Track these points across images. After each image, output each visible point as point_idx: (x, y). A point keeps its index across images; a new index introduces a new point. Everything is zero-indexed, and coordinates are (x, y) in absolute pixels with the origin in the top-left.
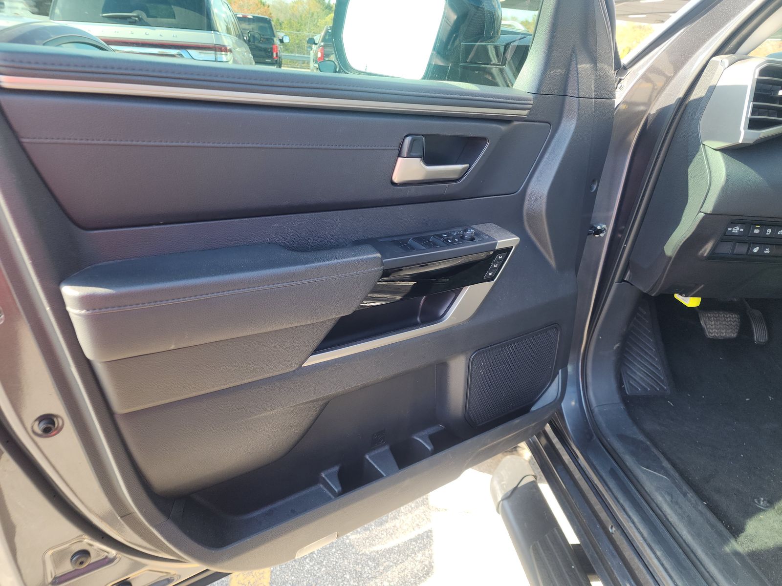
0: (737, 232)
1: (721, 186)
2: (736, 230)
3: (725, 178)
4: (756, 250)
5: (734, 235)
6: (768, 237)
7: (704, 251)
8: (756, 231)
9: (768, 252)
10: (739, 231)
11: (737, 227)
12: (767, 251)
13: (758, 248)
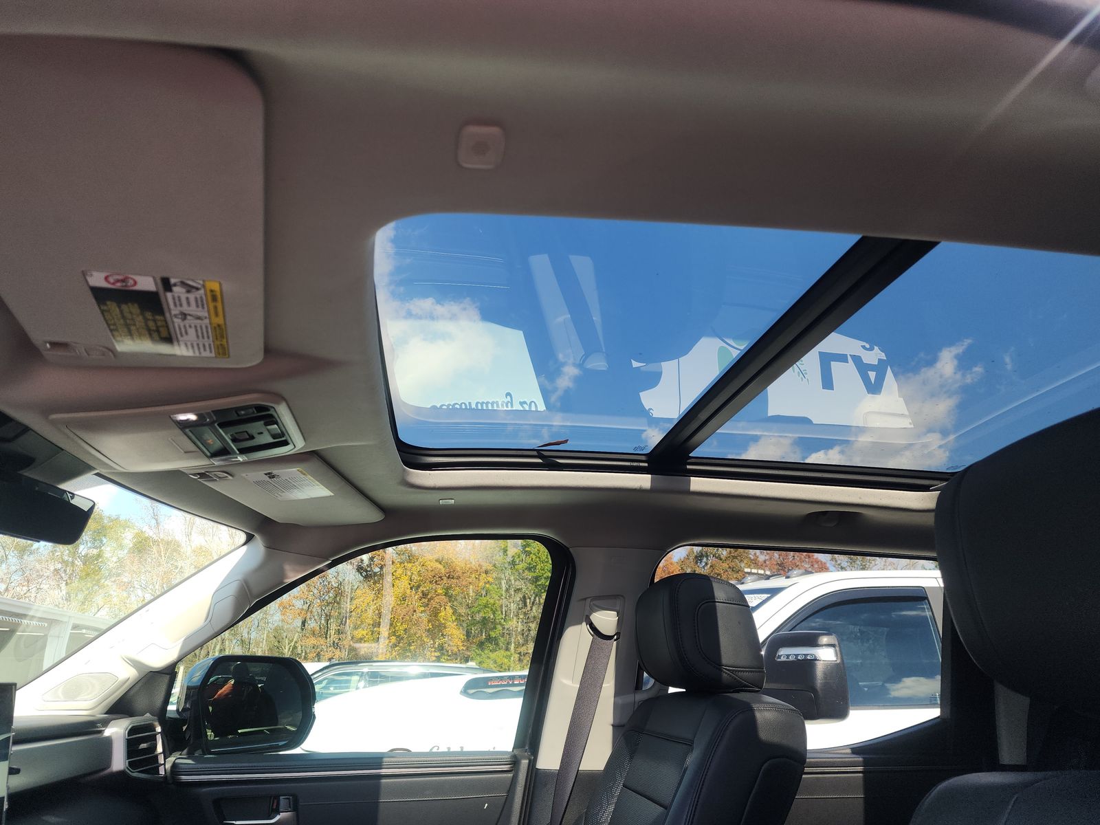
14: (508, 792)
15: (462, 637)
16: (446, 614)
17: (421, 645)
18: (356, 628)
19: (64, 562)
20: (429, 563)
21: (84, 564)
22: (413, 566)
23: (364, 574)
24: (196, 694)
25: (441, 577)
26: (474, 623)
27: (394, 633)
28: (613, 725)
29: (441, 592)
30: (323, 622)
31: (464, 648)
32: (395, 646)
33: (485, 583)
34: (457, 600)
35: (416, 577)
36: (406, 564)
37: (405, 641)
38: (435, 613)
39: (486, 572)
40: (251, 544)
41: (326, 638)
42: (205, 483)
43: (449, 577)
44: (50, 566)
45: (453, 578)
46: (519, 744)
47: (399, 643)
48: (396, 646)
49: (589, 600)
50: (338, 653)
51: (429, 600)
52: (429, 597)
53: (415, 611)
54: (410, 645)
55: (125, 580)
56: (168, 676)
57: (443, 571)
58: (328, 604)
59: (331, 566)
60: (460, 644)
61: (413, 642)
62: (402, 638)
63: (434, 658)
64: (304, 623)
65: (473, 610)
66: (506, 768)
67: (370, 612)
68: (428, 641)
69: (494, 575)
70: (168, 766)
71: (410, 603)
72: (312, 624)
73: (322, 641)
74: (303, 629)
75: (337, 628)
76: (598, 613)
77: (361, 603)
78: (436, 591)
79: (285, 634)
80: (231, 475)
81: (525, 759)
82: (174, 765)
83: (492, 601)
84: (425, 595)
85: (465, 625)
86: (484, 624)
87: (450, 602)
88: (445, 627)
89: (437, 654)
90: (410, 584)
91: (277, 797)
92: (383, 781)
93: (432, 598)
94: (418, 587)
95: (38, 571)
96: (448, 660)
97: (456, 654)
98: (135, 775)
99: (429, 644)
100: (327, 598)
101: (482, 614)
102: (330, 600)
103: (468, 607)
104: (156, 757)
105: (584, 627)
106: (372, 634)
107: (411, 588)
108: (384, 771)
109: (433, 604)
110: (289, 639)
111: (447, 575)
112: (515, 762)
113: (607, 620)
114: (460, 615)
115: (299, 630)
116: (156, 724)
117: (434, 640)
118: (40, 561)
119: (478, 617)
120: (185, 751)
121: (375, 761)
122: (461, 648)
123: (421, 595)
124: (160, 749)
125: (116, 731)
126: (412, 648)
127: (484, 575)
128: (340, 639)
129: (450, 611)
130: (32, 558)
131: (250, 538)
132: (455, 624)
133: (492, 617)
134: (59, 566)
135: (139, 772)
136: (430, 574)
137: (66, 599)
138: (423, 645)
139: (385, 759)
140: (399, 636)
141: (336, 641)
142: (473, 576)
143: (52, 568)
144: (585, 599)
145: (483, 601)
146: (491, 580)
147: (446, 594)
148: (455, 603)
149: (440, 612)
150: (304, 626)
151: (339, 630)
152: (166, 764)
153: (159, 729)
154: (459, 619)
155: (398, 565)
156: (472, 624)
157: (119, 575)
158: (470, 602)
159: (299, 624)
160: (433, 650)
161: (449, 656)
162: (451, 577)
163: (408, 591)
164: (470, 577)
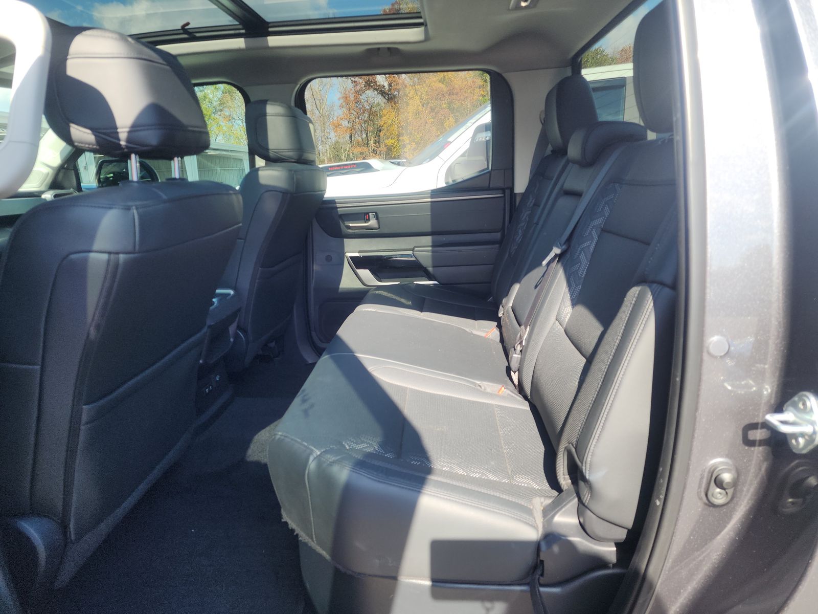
16: (450, 123)
18: (387, 139)
23: (387, 97)
25: (443, 94)
27: (414, 141)
29: (445, 106)
30: (364, 135)
33: (478, 96)
34: (457, 111)
35: (425, 97)
37: (422, 145)
38: (442, 123)
39: (479, 87)
41: (368, 147)
43: (450, 94)
45: (453, 94)
47: (418, 147)
48: (416, 149)
52: (436, 111)
53: (427, 123)
54: (426, 148)
57: (445, 90)
58: (365, 122)
61: (428, 146)
62: (420, 144)
64: (351, 137)
67: (395, 126)
71: (422, 117)
72: (356, 138)
73: (366, 149)
74: (351, 142)
75: (374, 139)
77: (388, 120)
78: (441, 106)
79: (340, 146)
84: (432, 110)
87: (452, 113)
90: (421, 102)
93: (438, 112)
94: (427, 104)
100: (364, 117)
102: (366, 119)
106: (398, 142)
107: (423, 106)
109: (440, 116)
110: (344, 149)
115: (349, 142)
123: (430, 110)
125: (47, 195)
128: (377, 147)
136: (436, 93)
141: (375, 149)
142: (468, 91)
147: (449, 108)
148: (456, 114)
149: (445, 122)
150: (352, 139)
155: (411, 88)
157: (222, 110)
158: (468, 112)
159: (348, 138)
162: (451, 93)
163: (420, 108)
164: (466, 92)
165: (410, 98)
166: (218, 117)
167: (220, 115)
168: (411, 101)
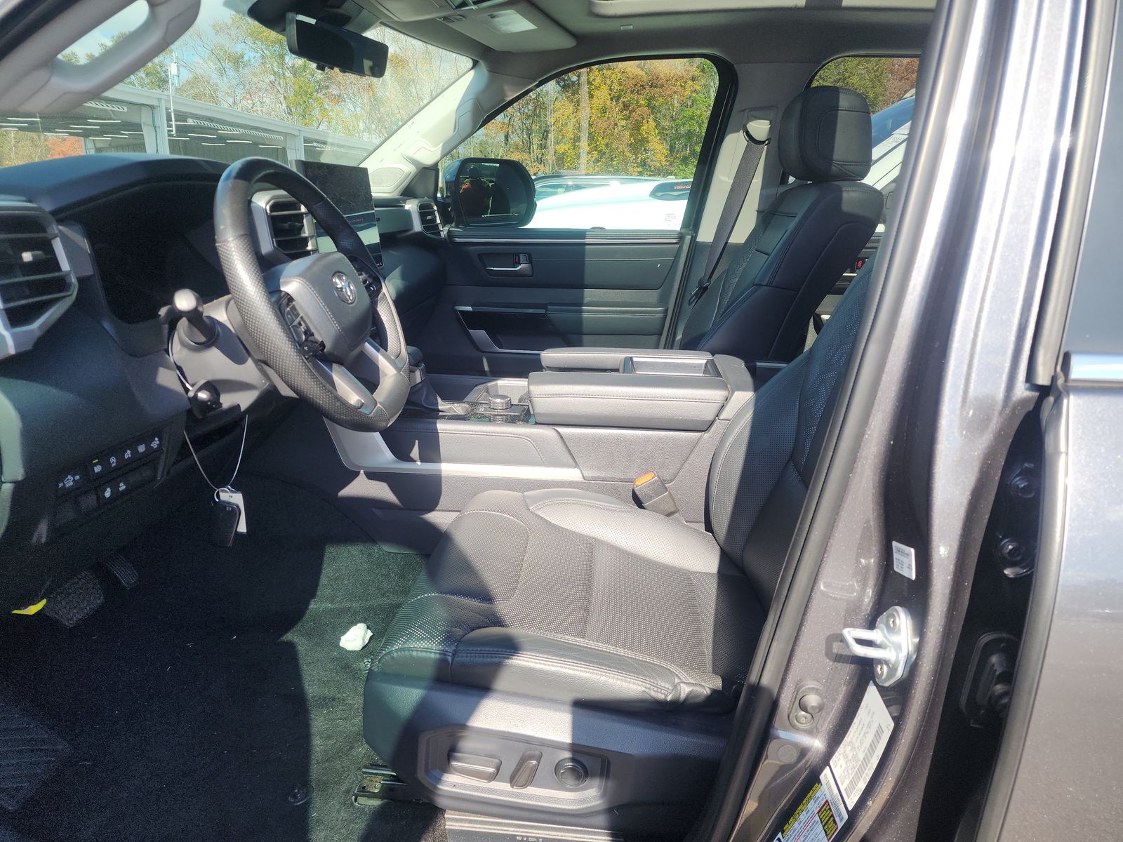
0: (72, 484)
1: (19, 430)
2: (69, 482)
3: (18, 415)
4: (108, 494)
5: (71, 490)
6: (115, 469)
7: (40, 537)
8: (97, 469)
9: (124, 487)
10: (74, 481)
11: (69, 477)
12: (122, 487)
13: (109, 490)
14: (675, 257)
15: (665, 152)
16: (649, 127)
17: (624, 160)
18: (557, 143)
19: (275, 73)
20: (629, 69)
21: (295, 75)
22: (612, 73)
23: (563, 83)
24: (453, 185)
25: (642, 86)
26: (679, 137)
27: (596, 148)
28: (757, 211)
29: (643, 102)
30: (525, 136)
31: (668, 164)
32: (597, 161)
33: (692, 92)
34: (660, 112)
35: (616, 87)
36: (605, 71)
37: (607, 155)
38: (637, 126)
39: (693, 79)
40: (477, 68)
41: (530, 153)
42: (446, 23)
43: (651, 86)
44: (264, 78)
45: (656, 87)
46: (686, 224)
47: (601, 158)
48: (599, 161)
49: (747, 111)
50: (542, 167)
51: (631, 112)
52: (630, 108)
53: (616, 124)
54: (612, 160)
55: (335, 92)
56: (434, 172)
57: (645, 79)
58: (529, 117)
59: (538, 86)
60: (663, 159)
61: (616, 157)
62: (604, 153)
63: (637, 174)
64: (507, 137)
65: (677, 122)
66: (674, 241)
67: (570, 126)
68: (630, 156)
69: (703, 82)
70: (445, 232)
71: (610, 116)
72: (515, 139)
73: (526, 156)
74: (506, 144)
75: (539, 143)
76: (754, 122)
77: (561, 116)
78: (638, 102)
79: (490, 149)
80: (463, 17)
81: (688, 234)
82: (449, 232)
83: (698, 113)
84: (626, 106)
85: (668, 139)
86: (689, 138)
87: (653, 114)
88: (648, 142)
89: (640, 169)
90: (610, 94)
91: (518, 255)
92: (587, 247)
93: (633, 110)
94: (619, 98)
95: (256, 84)
96: (650, 176)
97: (659, 170)
98: (429, 235)
99: (631, 159)
100: (526, 110)
101: (687, 127)
102: (530, 113)
103: (673, 119)
104: (437, 225)
105: (741, 134)
106: (574, 149)
107: (612, 99)
108: (587, 241)
109: (635, 116)
110: (494, 154)
111: (650, 84)
112: (681, 237)
113: (760, 128)
114: (664, 129)
115: (503, 144)
116: (433, 204)
117: (636, 156)
118: (254, 74)
119: (683, 130)
120: (453, 224)
121: (581, 234)
122: (664, 163)
123: (622, 106)
124: (438, 221)
125: (411, 206)
126: (615, 163)
127: (690, 82)
128: (543, 154)
129: (652, 124)
130: (247, 71)
131: (475, 64)
132: (658, 138)
133: (698, 129)
134: (272, 78)
135: (432, 234)
136: (632, 82)
137: (289, 113)
138: (625, 160)
139: (587, 233)
140: (601, 151)
141: (540, 156)
142: (679, 84)
143: (267, 81)
144: (744, 110)
145: (689, 112)
146: (698, 88)
147: (649, 106)
148: (658, 116)
149: (643, 126)
150: (508, 140)
151: (541, 144)
152: (444, 231)
153: (435, 208)
154: (662, 131)
155: (597, 73)
156: (676, 138)
157: (327, 87)
158: (674, 114)
159: (503, 138)
160: (636, 165)
161: (652, 171)
162: (654, 85)
163: (609, 102)
164: (674, 85)
165: (596, 88)
166: (322, 97)
167: (325, 94)
168: (597, 92)
